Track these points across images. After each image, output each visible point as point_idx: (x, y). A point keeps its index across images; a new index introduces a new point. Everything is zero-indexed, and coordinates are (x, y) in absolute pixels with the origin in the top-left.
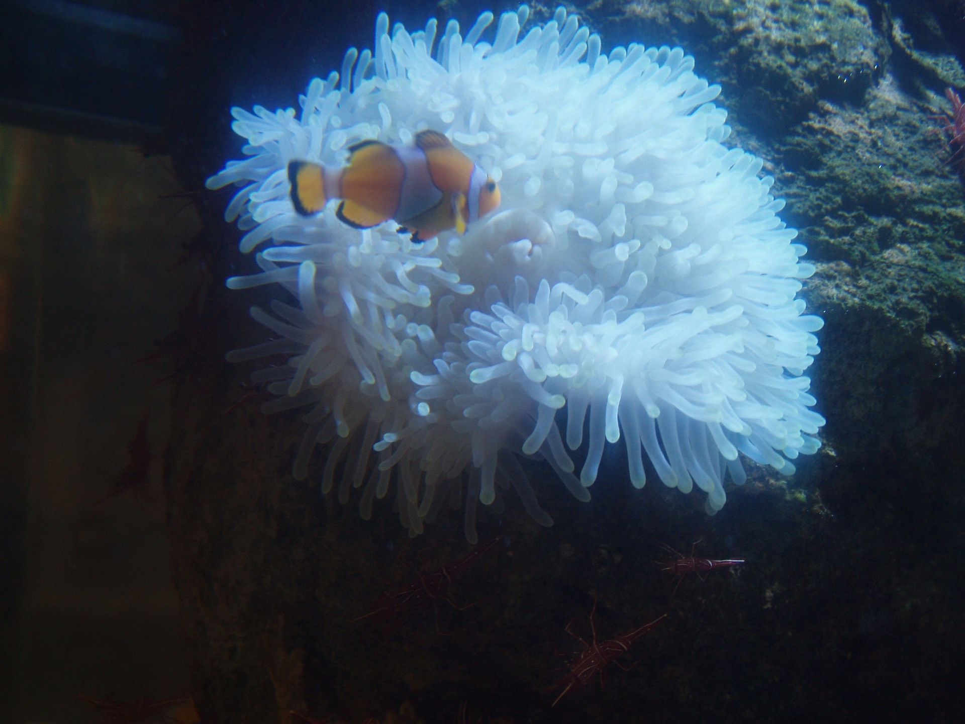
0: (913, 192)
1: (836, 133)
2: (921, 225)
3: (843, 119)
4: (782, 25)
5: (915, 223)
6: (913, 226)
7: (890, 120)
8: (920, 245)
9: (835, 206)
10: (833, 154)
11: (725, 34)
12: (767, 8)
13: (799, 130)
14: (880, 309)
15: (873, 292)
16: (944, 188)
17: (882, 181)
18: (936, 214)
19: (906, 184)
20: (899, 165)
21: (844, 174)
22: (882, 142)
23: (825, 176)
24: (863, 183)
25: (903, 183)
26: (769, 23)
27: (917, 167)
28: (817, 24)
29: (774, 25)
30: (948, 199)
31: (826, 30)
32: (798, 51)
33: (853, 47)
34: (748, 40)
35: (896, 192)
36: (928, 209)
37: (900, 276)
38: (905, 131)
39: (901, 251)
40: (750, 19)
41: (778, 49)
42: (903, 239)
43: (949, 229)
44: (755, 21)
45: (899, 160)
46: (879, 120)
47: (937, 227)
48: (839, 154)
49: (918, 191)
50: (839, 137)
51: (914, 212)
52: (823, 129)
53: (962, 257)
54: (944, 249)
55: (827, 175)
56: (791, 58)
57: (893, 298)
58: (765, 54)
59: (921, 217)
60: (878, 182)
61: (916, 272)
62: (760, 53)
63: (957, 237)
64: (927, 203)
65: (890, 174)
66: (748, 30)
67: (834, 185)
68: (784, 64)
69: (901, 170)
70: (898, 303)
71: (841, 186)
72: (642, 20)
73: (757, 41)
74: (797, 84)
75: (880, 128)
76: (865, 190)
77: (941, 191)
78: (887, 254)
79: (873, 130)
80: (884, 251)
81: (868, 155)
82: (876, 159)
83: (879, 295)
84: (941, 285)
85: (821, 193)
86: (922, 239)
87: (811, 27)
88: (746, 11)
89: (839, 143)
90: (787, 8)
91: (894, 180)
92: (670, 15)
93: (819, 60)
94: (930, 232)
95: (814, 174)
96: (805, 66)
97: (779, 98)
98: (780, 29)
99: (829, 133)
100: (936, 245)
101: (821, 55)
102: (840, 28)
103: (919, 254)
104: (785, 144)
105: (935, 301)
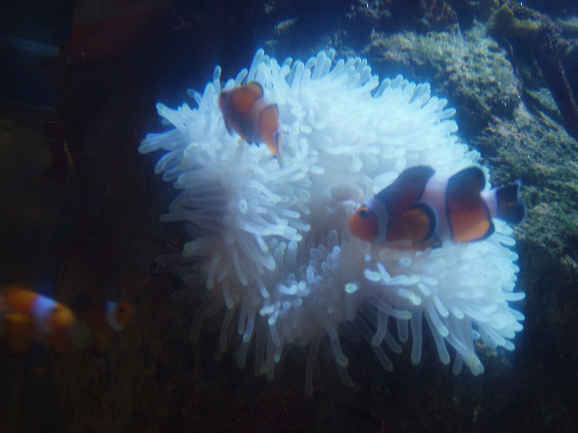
0: (546, 172)
1: (503, 135)
2: (552, 192)
3: (505, 126)
4: (471, 70)
5: (549, 191)
6: (548, 192)
7: (527, 128)
8: (553, 203)
9: (507, 179)
10: (502, 148)
11: (442, 73)
12: (462, 58)
13: (484, 132)
14: (537, 242)
15: (532, 231)
16: (563, 170)
17: (530, 165)
18: (560, 186)
19: (541, 167)
20: (537, 156)
21: (511, 160)
22: (526, 142)
23: (500, 161)
24: (521, 166)
25: (541, 166)
26: (464, 68)
27: (547, 157)
28: (489, 70)
29: (467, 69)
30: (565, 177)
31: (494, 74)
32: (481, 86)
33: (508, 85)
34: (454, 78)
35: (538, 172)
36: (555, 182)
37: (545, 222)
38: (536, 135)
39: (543, 207)
40: (454, 65)
41: (470, 84)
42: (544, 200)
43: (567, 195)
44: (457, 66)
45: (537, 153)
46: (522, 128)
47: (561, 193)
48: (506, 148)
49: (549, 172)
50: (505, 138)
51: (547, 184)
52: (496, 132)
53: (576, 212)
54: (566, 206)
55: (501, 160)
56: (477, 89)
57: (544, 235)
58: (464, 86)
59: (552, 187)
60: (528, 165)
61: (554, 220)
62: (462, 86)
63: (572, 199)
64: (555, 178)
65: (534, 160)
66: (454, 72)
67: (505, 166)
68: (475, 93)
69: (539, 159)
70: (546, 238)
71: (509, 167)
72: (395, 62)
73: (459, 78)
74: (482, 105)
75: (523, 133)
76: (522, 170)
77: (561, 172)
78: (537, 208)
79: (520, 134)
80: (534, 207)
81: (520, 149)
82: (525, 152)
83: (535, 233)
84: (568, 228)
85: (498, 171)
86: (553, 200)
87: (486, 72)
88: (452, 60)
89: (505, 142)
90: (472, 59)
91: (536, 164)
92: (410, 60)
93: (492, 91)
94: (557, 196)
95: (494, 159)
96: (485, 95)
97: (473, 113)
98: (470, 71)
99: (499, 135)
100: (562, 204)
101: (492, 88)
102: (501, 73)
103: (554, 209)
104: (477, 141)
105: (565, 237)
